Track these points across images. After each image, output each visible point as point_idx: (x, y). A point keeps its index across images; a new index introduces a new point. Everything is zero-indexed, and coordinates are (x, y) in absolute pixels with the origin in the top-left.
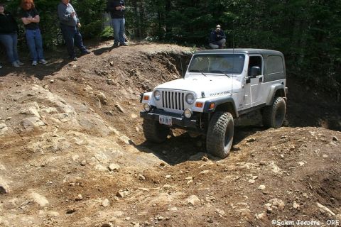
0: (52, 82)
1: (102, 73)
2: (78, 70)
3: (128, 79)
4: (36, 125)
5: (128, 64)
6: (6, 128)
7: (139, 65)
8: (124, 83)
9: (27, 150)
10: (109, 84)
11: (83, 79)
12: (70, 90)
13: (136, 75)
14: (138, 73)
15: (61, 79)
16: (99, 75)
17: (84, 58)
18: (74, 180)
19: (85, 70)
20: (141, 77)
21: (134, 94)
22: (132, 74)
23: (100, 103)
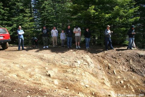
0: (94, 56)
1: (115, 57)
2: (106, 54)
3: (125, 62)
4: (76, 66)
5: (128, 56)
6: (67, 64)
7: (133, 58)
8: (122, 64)
9: (66, 70)
10: (116, 62)
11: (106, 58)
12: (98, 60)
13: (129, 62)
14: (131, 61)
15: (98, 56)
16: (113, 58)
17: (110, 51)
18: (71, 83)
19: (109, 55)
20: (131, 63)
21: (125, 69)
22: (127, 61)
23: (107, 68)
